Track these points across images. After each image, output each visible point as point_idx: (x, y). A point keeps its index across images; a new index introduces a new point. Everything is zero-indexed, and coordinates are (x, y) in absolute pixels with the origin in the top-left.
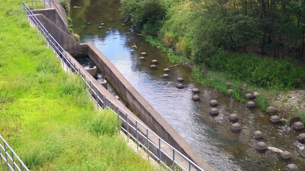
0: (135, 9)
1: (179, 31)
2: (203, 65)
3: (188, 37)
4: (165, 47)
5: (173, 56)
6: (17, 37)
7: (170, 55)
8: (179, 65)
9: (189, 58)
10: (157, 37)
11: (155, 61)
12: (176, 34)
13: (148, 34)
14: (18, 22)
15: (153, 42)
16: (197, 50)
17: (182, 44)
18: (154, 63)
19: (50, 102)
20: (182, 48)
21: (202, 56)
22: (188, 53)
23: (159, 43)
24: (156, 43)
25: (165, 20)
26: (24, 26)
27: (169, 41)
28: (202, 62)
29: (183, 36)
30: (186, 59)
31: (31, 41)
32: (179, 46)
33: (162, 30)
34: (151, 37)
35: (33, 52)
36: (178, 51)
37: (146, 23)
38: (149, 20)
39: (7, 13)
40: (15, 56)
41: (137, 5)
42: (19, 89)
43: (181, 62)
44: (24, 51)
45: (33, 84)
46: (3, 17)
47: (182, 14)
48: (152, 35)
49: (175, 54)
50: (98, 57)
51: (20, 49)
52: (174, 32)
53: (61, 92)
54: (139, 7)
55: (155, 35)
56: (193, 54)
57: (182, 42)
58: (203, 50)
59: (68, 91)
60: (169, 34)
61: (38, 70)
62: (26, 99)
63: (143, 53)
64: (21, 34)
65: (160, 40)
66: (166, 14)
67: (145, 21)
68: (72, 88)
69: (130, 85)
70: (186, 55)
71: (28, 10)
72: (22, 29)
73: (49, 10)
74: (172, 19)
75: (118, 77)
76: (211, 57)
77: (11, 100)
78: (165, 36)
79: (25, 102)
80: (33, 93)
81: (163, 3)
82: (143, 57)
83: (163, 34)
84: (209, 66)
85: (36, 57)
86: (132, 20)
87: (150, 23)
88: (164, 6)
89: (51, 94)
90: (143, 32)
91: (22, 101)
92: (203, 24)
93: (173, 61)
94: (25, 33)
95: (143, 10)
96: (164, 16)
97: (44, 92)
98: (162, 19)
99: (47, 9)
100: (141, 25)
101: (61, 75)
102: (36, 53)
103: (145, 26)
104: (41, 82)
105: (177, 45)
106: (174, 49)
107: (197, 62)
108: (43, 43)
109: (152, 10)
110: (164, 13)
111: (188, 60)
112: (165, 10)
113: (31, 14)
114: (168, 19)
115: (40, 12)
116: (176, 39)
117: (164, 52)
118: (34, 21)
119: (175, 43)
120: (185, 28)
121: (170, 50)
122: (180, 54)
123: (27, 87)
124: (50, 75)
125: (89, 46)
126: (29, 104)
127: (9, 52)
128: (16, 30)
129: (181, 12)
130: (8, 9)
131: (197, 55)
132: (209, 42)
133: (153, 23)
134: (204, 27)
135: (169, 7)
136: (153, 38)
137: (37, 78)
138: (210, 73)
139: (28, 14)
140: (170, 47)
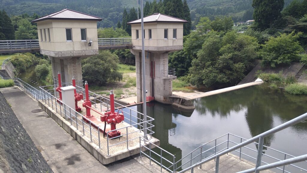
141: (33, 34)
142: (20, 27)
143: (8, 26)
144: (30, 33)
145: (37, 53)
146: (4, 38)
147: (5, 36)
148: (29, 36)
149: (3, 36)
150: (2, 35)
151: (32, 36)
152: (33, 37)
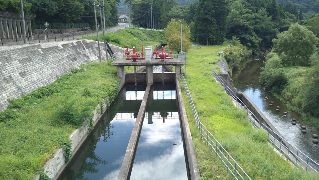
0: (269, 78)
1: (295, 93)
2: (309, 113)
3: (300, 96)
4: (285, 100)
5: (289, 106)
6: (211, 86)
7: (288, 105)
8: (293, 111)
9: (300, 108)
10: (281, 94)
11: (279, 107)
12: (293, 94)
13: (275, 92)
14: (210, 79)
15: (278, 97)
16: (306, 104)
17: (296, 100)
18: (278, 108)
19: (228, 121)
20: (296, 103)
21: (308, 108)
22: (300, 105)
23: (281, 97)
24: (280, 97)
25: (286, 85)
26: (213, 81)
27: (288, 98)
28: (308, 111)
29: (297, 95)
30: (298, 108)
31: (217, 88)
32: (294, 101)
33: (284, 91)
34: (277, 94)
35: (218, 94)
36: (293, 104)
37: (274, 86)
38: (276, 85)
39: (205, 75)
40: (210, 95)
41: (271, 76)
42: (213, 111)
43: (294, 110)
44: (214, 93)
45: (220, 110)
46: (203, 76)
47: (297, 83)
48: (277, 93)
49: (291, 105)
50: (248, 101)
51: (212, 92)
52: (292, 93)
53: (234, 116)
54: (272, 77)
55: (279, 93)
56: (303, 106)
57: (296, 99)
58: (309, 105)
59: (237, 116)
60: (288, 94)
61: (221, 103)
62: (216, 117)
63: (271, 102)
64: (212, 85)
65: (282, 96)
66: (287, 82)
67: (274, 84)
68: (240, 115)
69: (266, 118)
70: (298, 106)
71: (215, 73)
72: (212, 83)
73: (224, 75)
74: (291, 85)
75: (259, 113)
76: (315, 109)
77: (209, 116)
78: (285, 94)
79: (216, 118)
80: (219, 114)
81: (286, 76)
82: (271, 104)
83: (284, 93)
84: (313, 115)
85: (220, 97)
86: (266, 84)
87: (277, 86)
88: (286, 78)
89: (228, 116)
90: (272, 91)
91: (214, 117)
92: (312, 90)
93: (290, 109)
94: (214, 85)
95: (274, 79)
96: (286, 84)
97: (225, 115)
98: (284, 85)
99: (223, 74)
100: (271, 87)
101: (233, 108)
102: (219, 95)
103: (273, 88)
104: (223, 110)
105: (293, 100)
106: (290, 102)
107: (305, 111)
108: (223, 91)
109: (279, 79)
110: (286, 81)
111: (299, 109)
112: (286, 80)
113: (217, 75)
114: (288, 85)
115: (220, 75)
116: (292, 97)
117: (284, 103)
118: (218, 79)
119: (292, 99)
120: (299, 91)
121: (288, 102)
122: (294, 105)
123: (217, 111)
124: (228, 107)
125: (243, 94)
126: (218, 120)
127: (207, 93)
128: (209, 83)
129: (296, 82)
130: (205, 72)
131: (305, 107)
132: (314, 101)
133: (279, 86)
134: (313, 92)
135: (289, 79)
136: (278, 95)
137: (221, 107)
138: (313, 118)
139: (215, 76)
140: (288, 100)
141: (246, 19)
142: (232, 11)
143: (221, 9)
144: (242, 19)
145: (248, 44)
146: (215, 25)
147: (216, 22)
148: (241, 22)
149: (215, 22)
150: (214, 20)
151: (245, 22)
152: (245, 24)
